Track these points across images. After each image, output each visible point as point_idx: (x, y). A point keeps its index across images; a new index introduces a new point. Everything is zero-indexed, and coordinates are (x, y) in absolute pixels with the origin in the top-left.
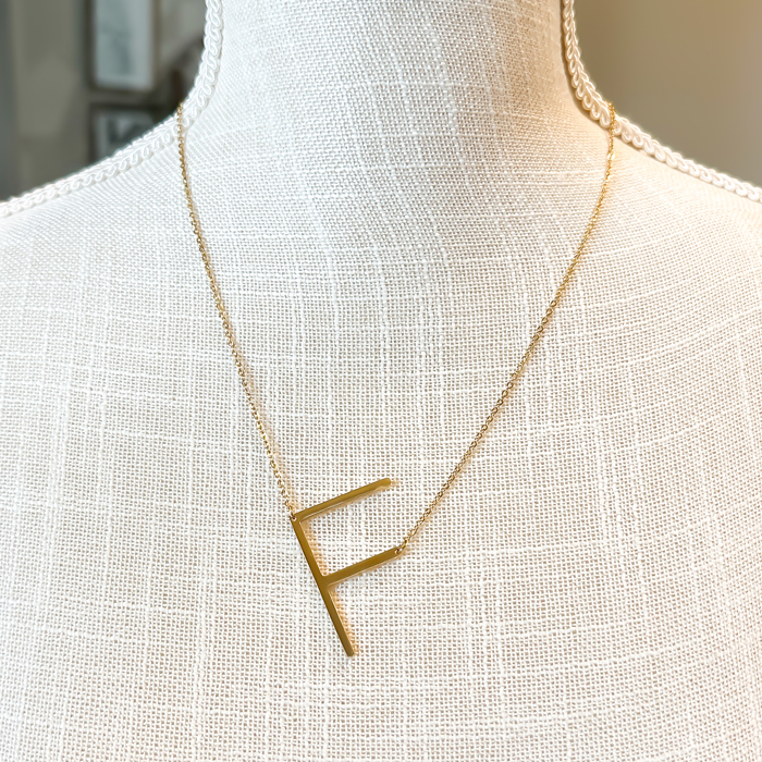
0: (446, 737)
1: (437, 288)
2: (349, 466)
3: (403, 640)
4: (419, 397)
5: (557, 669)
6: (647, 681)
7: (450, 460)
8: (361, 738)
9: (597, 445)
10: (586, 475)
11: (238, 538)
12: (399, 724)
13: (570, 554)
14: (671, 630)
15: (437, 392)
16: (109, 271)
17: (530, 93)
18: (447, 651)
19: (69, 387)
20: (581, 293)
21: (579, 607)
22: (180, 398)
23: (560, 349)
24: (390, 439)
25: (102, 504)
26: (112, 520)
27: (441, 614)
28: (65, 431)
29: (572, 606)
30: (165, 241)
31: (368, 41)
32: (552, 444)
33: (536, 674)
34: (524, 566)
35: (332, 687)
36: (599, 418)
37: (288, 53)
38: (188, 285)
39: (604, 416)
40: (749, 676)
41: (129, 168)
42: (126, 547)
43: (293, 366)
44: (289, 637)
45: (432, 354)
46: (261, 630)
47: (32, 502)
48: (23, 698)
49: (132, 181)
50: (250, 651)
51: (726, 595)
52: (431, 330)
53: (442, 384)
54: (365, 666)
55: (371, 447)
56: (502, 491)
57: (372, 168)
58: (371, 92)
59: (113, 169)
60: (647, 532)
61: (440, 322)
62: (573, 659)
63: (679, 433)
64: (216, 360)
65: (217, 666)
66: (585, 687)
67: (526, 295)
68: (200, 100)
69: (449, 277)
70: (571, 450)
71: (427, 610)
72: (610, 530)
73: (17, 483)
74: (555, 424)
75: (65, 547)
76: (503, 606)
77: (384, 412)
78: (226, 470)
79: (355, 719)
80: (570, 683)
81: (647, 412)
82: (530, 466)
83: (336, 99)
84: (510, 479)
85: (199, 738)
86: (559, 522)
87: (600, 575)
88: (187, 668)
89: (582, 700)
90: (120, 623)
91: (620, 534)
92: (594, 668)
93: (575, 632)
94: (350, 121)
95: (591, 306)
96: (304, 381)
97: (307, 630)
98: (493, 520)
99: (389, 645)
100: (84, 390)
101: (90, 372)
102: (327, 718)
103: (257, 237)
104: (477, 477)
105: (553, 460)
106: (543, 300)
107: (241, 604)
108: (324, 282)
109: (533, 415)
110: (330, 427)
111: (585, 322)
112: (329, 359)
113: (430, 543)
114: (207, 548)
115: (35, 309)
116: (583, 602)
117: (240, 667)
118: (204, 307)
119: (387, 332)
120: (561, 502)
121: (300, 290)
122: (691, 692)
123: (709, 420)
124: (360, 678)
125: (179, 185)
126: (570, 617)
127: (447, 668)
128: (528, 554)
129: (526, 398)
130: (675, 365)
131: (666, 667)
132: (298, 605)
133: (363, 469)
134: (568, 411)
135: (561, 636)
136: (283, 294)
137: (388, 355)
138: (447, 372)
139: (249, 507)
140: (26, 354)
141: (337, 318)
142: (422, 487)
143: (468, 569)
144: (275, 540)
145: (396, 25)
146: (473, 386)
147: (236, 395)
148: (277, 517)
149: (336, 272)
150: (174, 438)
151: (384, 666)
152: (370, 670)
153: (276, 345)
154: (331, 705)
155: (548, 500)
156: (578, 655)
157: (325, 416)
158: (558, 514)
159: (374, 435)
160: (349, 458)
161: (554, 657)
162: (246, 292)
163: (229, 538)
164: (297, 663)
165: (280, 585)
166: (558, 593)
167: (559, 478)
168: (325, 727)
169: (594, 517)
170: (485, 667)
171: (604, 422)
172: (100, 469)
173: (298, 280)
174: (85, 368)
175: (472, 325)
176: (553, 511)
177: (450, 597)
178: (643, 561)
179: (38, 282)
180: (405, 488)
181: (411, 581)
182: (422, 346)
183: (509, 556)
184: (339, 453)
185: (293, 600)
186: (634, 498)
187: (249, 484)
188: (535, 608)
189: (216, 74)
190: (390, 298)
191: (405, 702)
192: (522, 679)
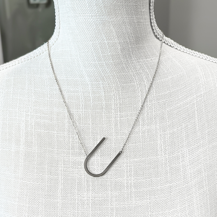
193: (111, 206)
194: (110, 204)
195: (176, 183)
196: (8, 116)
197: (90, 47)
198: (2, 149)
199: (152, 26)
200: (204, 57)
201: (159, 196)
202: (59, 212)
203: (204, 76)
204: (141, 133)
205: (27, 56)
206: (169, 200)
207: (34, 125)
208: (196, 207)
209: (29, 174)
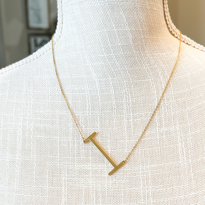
1: (129, 89)
2: (105, 143)
3: (122, 193)
4: (125, 122)
5: (167, 199)
6: (194, 201)
7: (135, 140)
9: (178, 134)
10: (175, 142)
11: (73, 166)
13: (171, 166)
14: (201, 186)
15: (130, 120)
16: (32, 89)
17: (154, 31)
18: (135, 195)
19: (22, 124)
20: (172, 89)
21: (174, 181)
22: (55, 125)
23: (166, 106)
24: (117, 135)
25: (33, 157)
26: (36, 162)
27: (133, 185)
28: (21, 137)
29: (172, 181)
30: (49, 79)
31: (104, 18)
32: (165, 134)
33: (161, 201)
34: (157, 170)
36: (178, 125)
37: (82, 22)
38: (56, 92)
39: (180, 125)
41: (37, 58)
42: (40, 169)
43: (88, 114)
44: (89, 193)
45: (128, 109)
46: (81, 192)
47: (12, 158)
49: (38, 62)
50: (78, 198)
52: (128, 102)
53: (132, 118)
54: (111, 201)
55: (111, 137)
56: (150, 148)
57: (108, 55)
58: (106, 33)
59: (32, 58)
60: (193, 158)
61: (130, 100)
62: (172, 196)
63: (202, 129)
64: (65, 114)
65: (68, 203)
67: (155, 90)
68: (58, 37)
69: (132, 86)
70: (170, 135)
71: (129, 184)
72: (182, 158)
73: (8, 153)
74: (165, 128)
75: (22, 171)
76: (151, 182)
77: (115, 127)
78: (69, 146)
81: (193, 123)
82: (158, 141)
83: (96, 35)
84: (153, 145)
86: (167, 157)
87: (180, 171)
88: (59, 204)
90: (39, 192)
91: (185, 159)
92: (178, 198)
93: (172, 188)
94: (101, 42)
95: (175, 93)
96: (91, 119)
97: (94, 191)
98: (148, 157)
99: (118, 194)
100: (26, 124)
101: (28, 119)
103: (75, 77)
104: (143, 145)
105: (165, 139)
106: (161, 92)
107: (74, 184)
108: (95, 89)
109: (159, 126)
110: (99, 132)
111: (173, 97)
112: (98, 112)
113: (129, 164)
114: (64, 169)
115: (11, 101)
116: (175, 180)
117: (75, 203)
118: (61, 98)
119: (115, 103)
120: (168, 151)
121: (89, 92)
125: (52, 62)
126: (171, 184)
127: (135, 200)
128: (158, 166)
129: (157, 121)
130: (201, 109)
131: (199, 197)
132: (91, 184)
133: (109, 144)
134: (169, 124)
135: (169, 190)
136: (84, 93)
137: (115, 110)
138: (133, 114)
139: (76, 156)
140: (9, 115)
141: (100, 100)
142: (127, 148)
143: (141, 172)
144: (84, 166)
145: (112, 13)
146: (141, 118)
147: (71, 124)
148: (84, 159)
149: (99, 86)
150: (53, 137)
151: (117, 200)
152: (113, 202)
153: (82, 109)
155: (164, 150)
156: (174, 195)
157: (97, 129)
158: (167, 154)
159: (112, 134)
160: (105, 141)
161: (167, 196)
162: (73, 93)
163: (70, 165)
164: (91, 201)
165: (86, 179)
166: (167, 177)
167: (167, 144)
169: (177, 155)
170: (147, 200)
171: (180, 127)
172: (32, 147)
173: (88, 89)
174: (26, 118)
175: (140, 100)
176: (165, 153)
177: (136, 180)
178: (192, 167)
179: (11, 93)
180: (122, 149)
181: (124, 176)
182: (125, 107)
183: (153, 167)
184: (102, 139)
185: (90, 183)
186: (189, 149)
187: (76, 150)
188: (161, 182)
189: (62, 29)
190: (115, 93)
192: (157, 203)
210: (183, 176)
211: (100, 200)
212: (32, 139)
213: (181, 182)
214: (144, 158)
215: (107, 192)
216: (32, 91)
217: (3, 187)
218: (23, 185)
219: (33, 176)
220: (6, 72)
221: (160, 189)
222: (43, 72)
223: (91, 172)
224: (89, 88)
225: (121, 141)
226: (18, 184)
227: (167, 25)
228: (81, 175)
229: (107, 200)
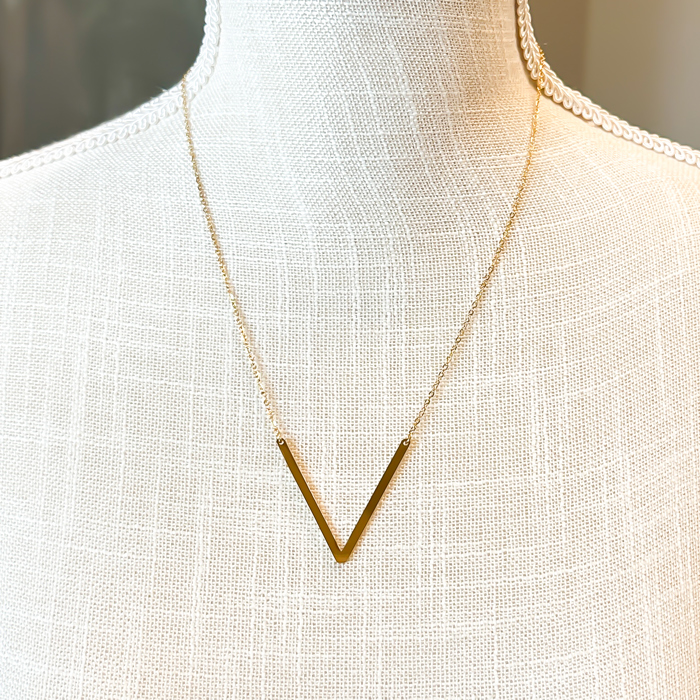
0: (397, 638)
1: (401, 259)
2: (324, 410)
3: (365, 559)
4: (384, 351)
5: (489, 583)
7: (409, 406)
8: (328, 638)
9: (532, 394)
10: (522, 420)
11: (231, 471)
12: (360, 627)
13: (505, 487)
14: (583, 552)
15: (400, 347)
16: (121, 233)
18: (401, 567)
19: (87, 337)
20: (525, 262)
21: (510, 532)
22: (183, 349)
23: (505, 311)
25: (116, 440)
26: (126, 454)
27: (397, 537)
28: (85, 375)
29: (504, 531)
30: (170, 208)
32: (494, 393)
33: (472, 587)
34: (467, 498)
35: (306, 596)
36: (535, 370)
38: (189, 249)
39: (539, 369)
40: (645, 592)
42: (137, 477)
43: (279, 322)
44: (271, 554)
45: (396, 314)
46: (248, 549)
47: (57, 437)
48: (54, 604)
50: (239, 566)
51: (631, 523)
52: (396, 294)
53: (404, 340)
54: (333, 579)
55: (343, 393)
56: (451, 433)
59: (124, 131)
60: (569, 469)
61: (403, 288)
62: (503, 575)
64: (213, 316)
65: (212, 578)
66: (511, 598)
67: (476, 264)
68: (201, 77)
69: (411, 249)
70: (511, 398)
71: (385, 534)
72: (539, 467)
73: (45, 420)
74: (498, 376)
75: (86, 477)
76: (448, 531)
77: (354, 363)
78: (221, 412)
79: (324, 622)
80: (499, 595)
82: (475, 412)
84: (458, 423)
85: (197, 637)
86: (497, 460)
87: (529, 505)
88: (188, 580)
89: (508, 609)
90: (132, 542)
91: (547, 470)
92: (519, 582)
93: (505, 553)
95: (532, 273)
96: (288, 335)
97: (287, 549)
98: (443, 458)
100: (101, 340)
102: (301, 622)
103: (249, 209)
104: (431, 421)
105: (495, 407)
107: (233, 527)
108: (305, 251)
109: (480, 368)
110: (309, 376)
111: (526, 287)
112: (309, 317)
114: (204, 479)
115: (57, 265)
116: (514, 528)
117: (231, 580)
119: (358, 295)
120: (500, 443)
121: (285, 258)
122: (596, 604)
123: (627, 373)
124: (329, 589)
126: (503, 540)
127: (400, 582)
128: (470, 487)
129: (474, 353)
131: (577, 583)
132: (279, 527)
133: (335, 413)
134: (509, 365)
135: (494, 556)
136: (271, 260)
137: (359, 314)
138: (408, 330)
139: (240, 444)
140: (50, 306)
141: (316, 283)
142: (385, 429)
143: (420, 499)
144: (261, 473)
146: (430, 342)
147: (229, 347)
148: (263, 453)
149: (316, 243)
150: (177, 384)
151: (349, 579)
152: (337, 583)
153: (265, 305)
154: (304, 611)
155: (489, 441)
156: (507, 572)
157: (305, 366)
158: (497, 453)
159: (346, 383)
160: (324, 403)
161: (487, 573)
162: (239, 258)
163: (223, 471)
164: (278, 577)
165: (265, 511)
166: (494, 520)
167: (499, 423)
168: (300, 629)
169: (526, 456)
170: (431, 581)
171: (539, 374)
172: (115, 410)
173: (284, 249)
174: (101, 320)
175: (430, 290)
176: (493, 451)
177: (405, 522)
178: (564, 494)
179: (60, 241)
180: (371, 429)
182: (388, 307)
183: (455, 489)
184: (316, 399)
185: (276, 523)
186: (560, 440)
187: (240, 425)
188: (474, 532)
189: (215, 58)
190: (361, 266)
191: (365, 609)
192: (460, 591)
193: (369, 638)
194: (364, 631)
195: (586, 566)
196: (31, 325)
197: (317, 109)
198: (6, 437)
199: (521, 51)
200: (691, 157)
201: (531, 606)
202: (192, 652)
203: (689, 220)
204: (475, 396)
205: (103, 132)
206: (561, 622)
207: (117, 360)
208: (652, 646)
209: (96, 522)
210: (537, 518)
211: (302, 574)
212: (116, 384)
213: (529, 537)
214: (432, 462)
215: (321, 554)
216: (121, 240)
217: (29, 519)
218: (85, 519)
219: (116, 495)
220: (43, 164)
221: (472, 553)
222: (155, 184)
223: (279, 493)
224: (288, 245)
225: (371, 407)
226: (72, 517)
227: (525, 62)
228: (252, 501)
229: (321, 575)
